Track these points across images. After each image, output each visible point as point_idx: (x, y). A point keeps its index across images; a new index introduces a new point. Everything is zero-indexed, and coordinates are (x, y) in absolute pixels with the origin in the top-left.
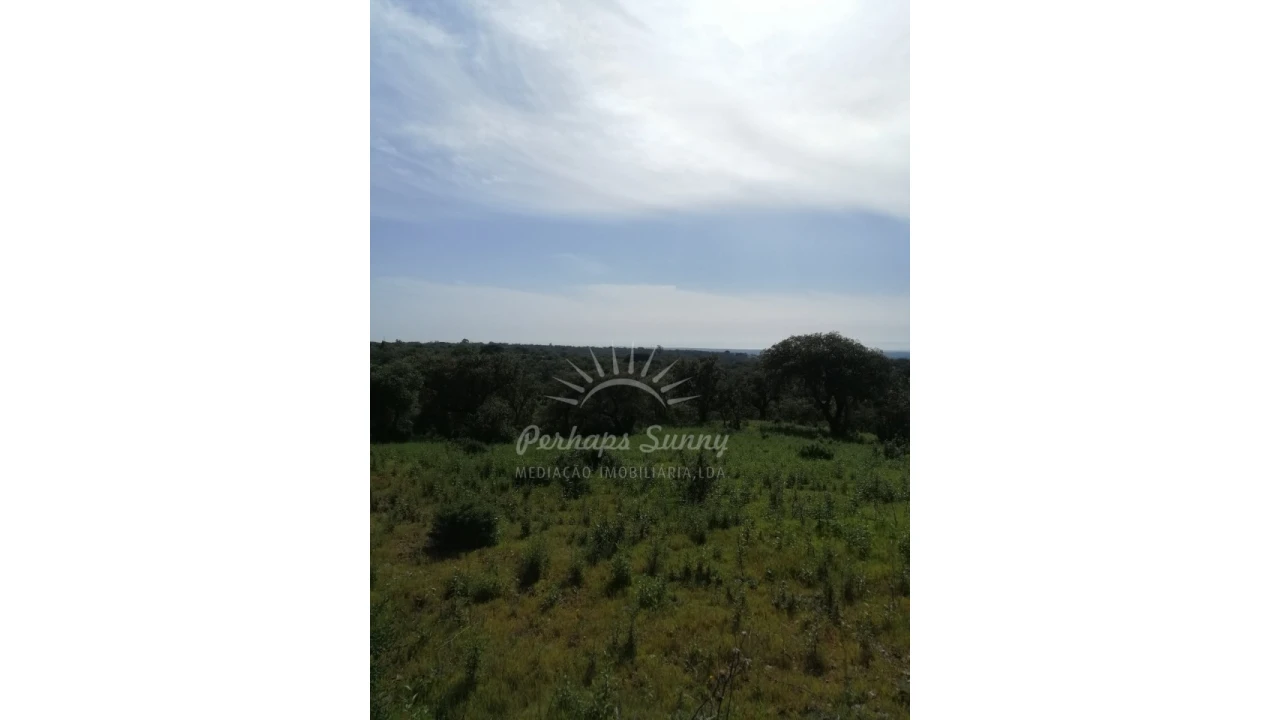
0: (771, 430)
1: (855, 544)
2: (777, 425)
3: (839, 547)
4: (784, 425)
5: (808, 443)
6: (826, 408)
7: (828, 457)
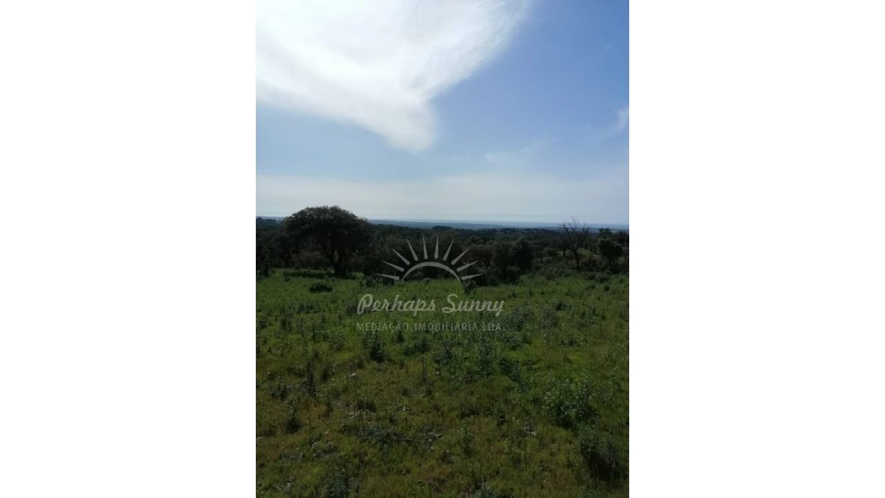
0: (293, 275)
1: (335, 343)
2: (297, 271)
3: (324, 346)
4: (303, 270)
5: (317, 281)
6: (331, 257)
7: (329, 290)
